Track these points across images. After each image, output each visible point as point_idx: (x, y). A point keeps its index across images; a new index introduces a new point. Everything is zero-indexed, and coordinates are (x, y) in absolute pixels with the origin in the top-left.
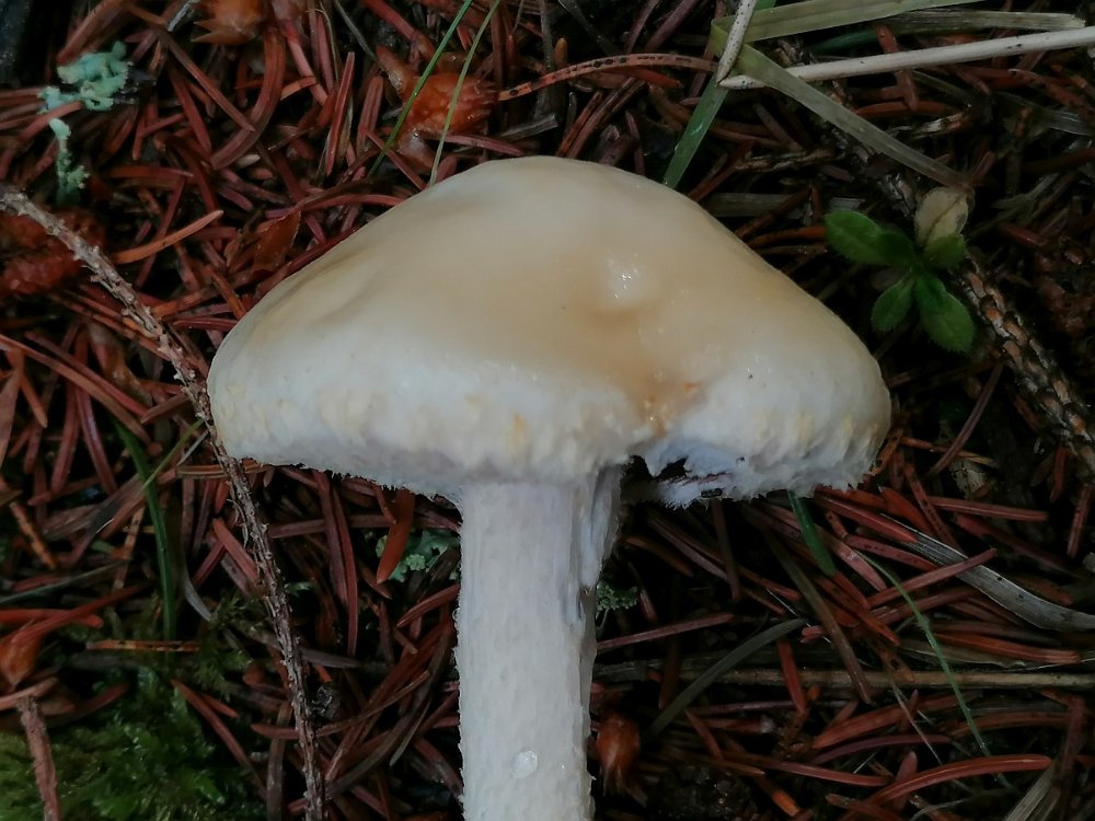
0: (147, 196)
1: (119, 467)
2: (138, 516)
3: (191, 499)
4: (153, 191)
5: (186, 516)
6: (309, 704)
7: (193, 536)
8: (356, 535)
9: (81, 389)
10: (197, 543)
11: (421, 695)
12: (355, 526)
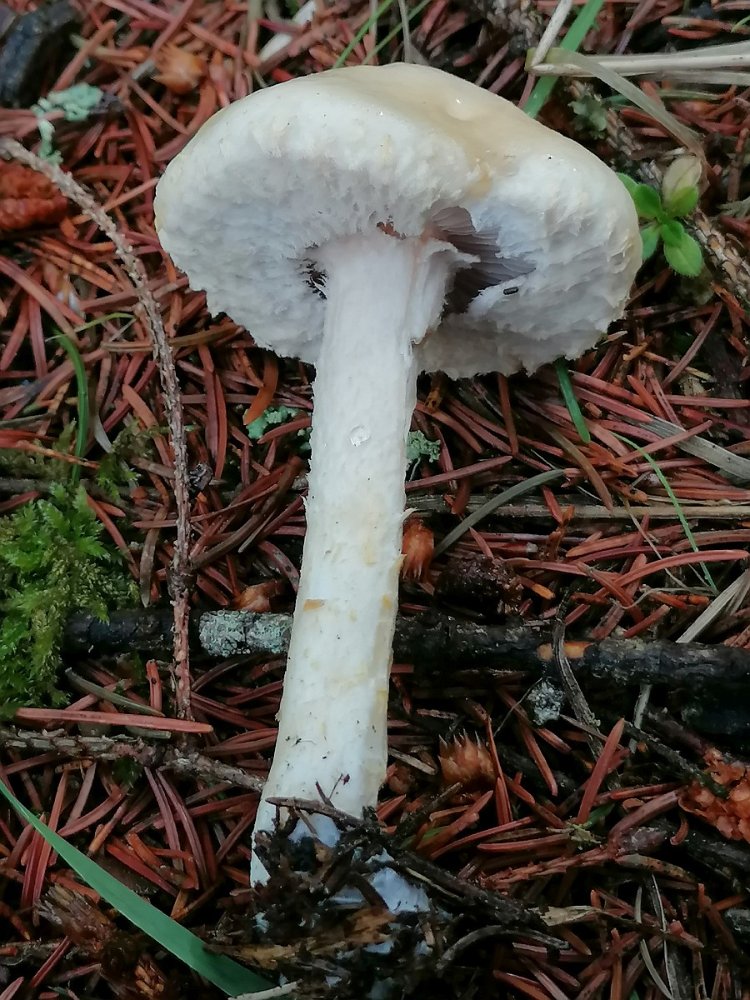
0: (101, 185)
1: (52, 362)
2: (64, 389)
3: (108, 374)
4: (105, 182)
5: (102, 385)
6: (188, 473)
7: (105, 398)
8: (230, 406)
9: (34, 300)
10: (108, 406)
11: (269, 502)
12: (229, 401)
